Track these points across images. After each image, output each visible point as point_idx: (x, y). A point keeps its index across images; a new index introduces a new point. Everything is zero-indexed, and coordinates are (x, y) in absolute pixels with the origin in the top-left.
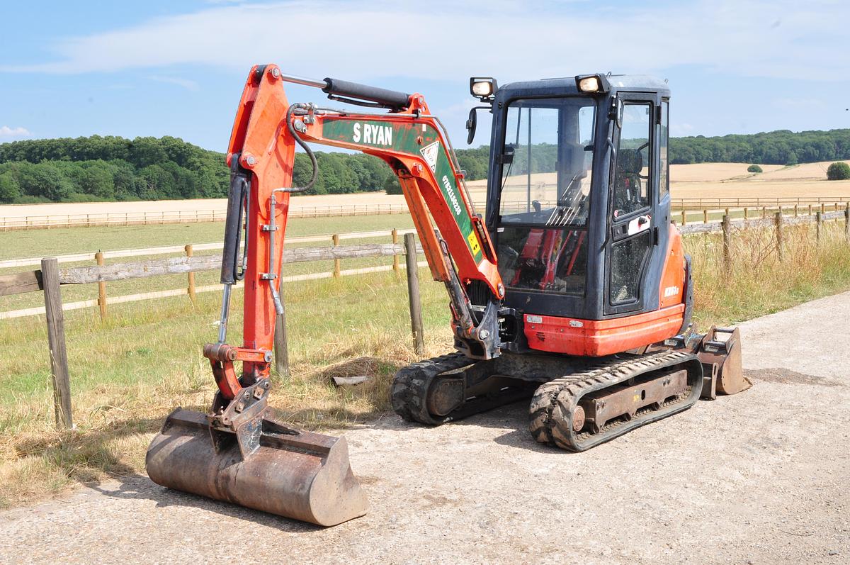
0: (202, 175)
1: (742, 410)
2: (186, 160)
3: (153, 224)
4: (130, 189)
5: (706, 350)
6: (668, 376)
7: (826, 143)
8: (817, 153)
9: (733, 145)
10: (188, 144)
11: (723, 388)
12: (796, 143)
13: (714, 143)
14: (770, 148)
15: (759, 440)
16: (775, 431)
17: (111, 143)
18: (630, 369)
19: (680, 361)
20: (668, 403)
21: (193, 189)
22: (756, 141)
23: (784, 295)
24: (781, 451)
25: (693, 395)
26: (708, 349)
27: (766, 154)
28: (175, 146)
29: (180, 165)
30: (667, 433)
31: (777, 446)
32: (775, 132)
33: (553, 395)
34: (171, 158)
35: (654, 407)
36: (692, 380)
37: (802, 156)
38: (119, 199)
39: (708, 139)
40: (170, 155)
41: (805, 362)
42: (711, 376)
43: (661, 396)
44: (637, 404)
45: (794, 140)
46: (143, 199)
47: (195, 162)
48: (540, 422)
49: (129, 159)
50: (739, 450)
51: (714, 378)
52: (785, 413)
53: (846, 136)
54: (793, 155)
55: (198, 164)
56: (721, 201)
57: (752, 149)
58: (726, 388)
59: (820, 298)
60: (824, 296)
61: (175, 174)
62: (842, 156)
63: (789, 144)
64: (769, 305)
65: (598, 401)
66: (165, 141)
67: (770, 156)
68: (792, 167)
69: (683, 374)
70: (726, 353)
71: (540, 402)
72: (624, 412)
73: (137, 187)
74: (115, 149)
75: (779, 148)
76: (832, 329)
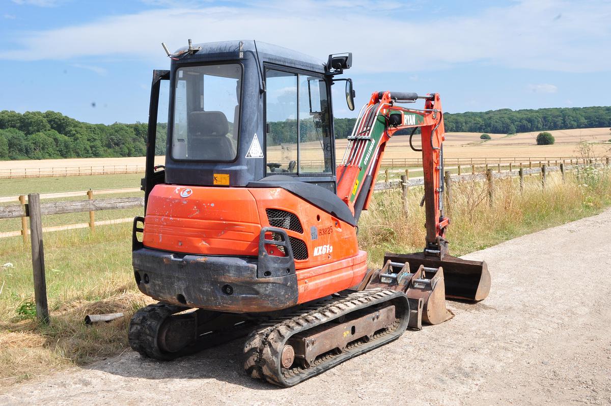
0: (77, 140)
1: (443, 339)
2: (64, 129)
3: (32, 177)
4: (20, 150)
5: (415, 286)
6: (377, 312)
7: (536, 118)
8: (529, 125)
9: (470, 119)
10: (66, 117)
11: (428, 320)
12: (514, 118)
13: (456, 118)
14: (496, 122)
15: (452, 370)
16: (467, 361)
17: (6, 116)
18: (340, 308)
19: (387, 298)
20: (378, 335)
21: (69, 151)
22: (486, 117)
23: (492, 234)
24: (470, 381)
25: (401, 327)
26: (416, 285)
27: (494, 126)
28: (56, 118)
29: (60, 133)
30: (372, 366)
31: (467, 375)
32: (500, 110)
33: (264, 337)
34: (52, 127)
35: (364, 339)
36: (400, 314)
37: (519, 128)
38: (13, 158)
39: (452, 115)
40: (52, 125)
41: (501, 292)
42: (417, 310)
43: (370, 331)
44: (347, 339)
45: (513, 116)
46: (31, 158)
47: (71, 131)
48: (252, 361)
49: (20, 128)
50: (433, 381)
51: (420, 311)
52: (478, 342)
53: (549, 113)
54: (513, 127)
55: (74, 132)
56: (459, 160)
57: (483, 122)
58: (431, 320)
59: (520, 236)
60: (523, 234)
61: (56, 140)
62: (547, 127)
63: (510, 119)
64: (481, 242)
65: (308, 340)
66: (48, 115)
67: (497, 127)
68: (512, 135)
69: (392, 309)
70: (431, 289)
71: (252, 343)
72: (334, 347)
73: (26, 149)
74: (9, 121)
75: (502, 122)
76: (527, 263)
